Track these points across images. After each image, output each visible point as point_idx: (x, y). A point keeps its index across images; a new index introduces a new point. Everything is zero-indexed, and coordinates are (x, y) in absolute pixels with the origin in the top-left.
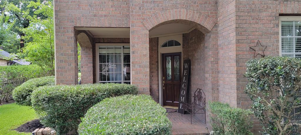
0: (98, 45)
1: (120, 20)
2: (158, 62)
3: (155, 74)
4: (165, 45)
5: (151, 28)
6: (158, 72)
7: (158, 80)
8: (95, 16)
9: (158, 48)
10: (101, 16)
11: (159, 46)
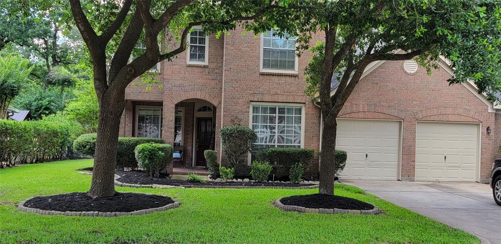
0: (137, 107)
1: (156, 96)
2: (193, 125)
3: (190, 136)
4: (200, 110)
5: (176, 103)
6: (193, 134)
7: (193, 142)
8: (140, 92)
9: (194, 112)
10: (144, 93)
11: (195, 111)
